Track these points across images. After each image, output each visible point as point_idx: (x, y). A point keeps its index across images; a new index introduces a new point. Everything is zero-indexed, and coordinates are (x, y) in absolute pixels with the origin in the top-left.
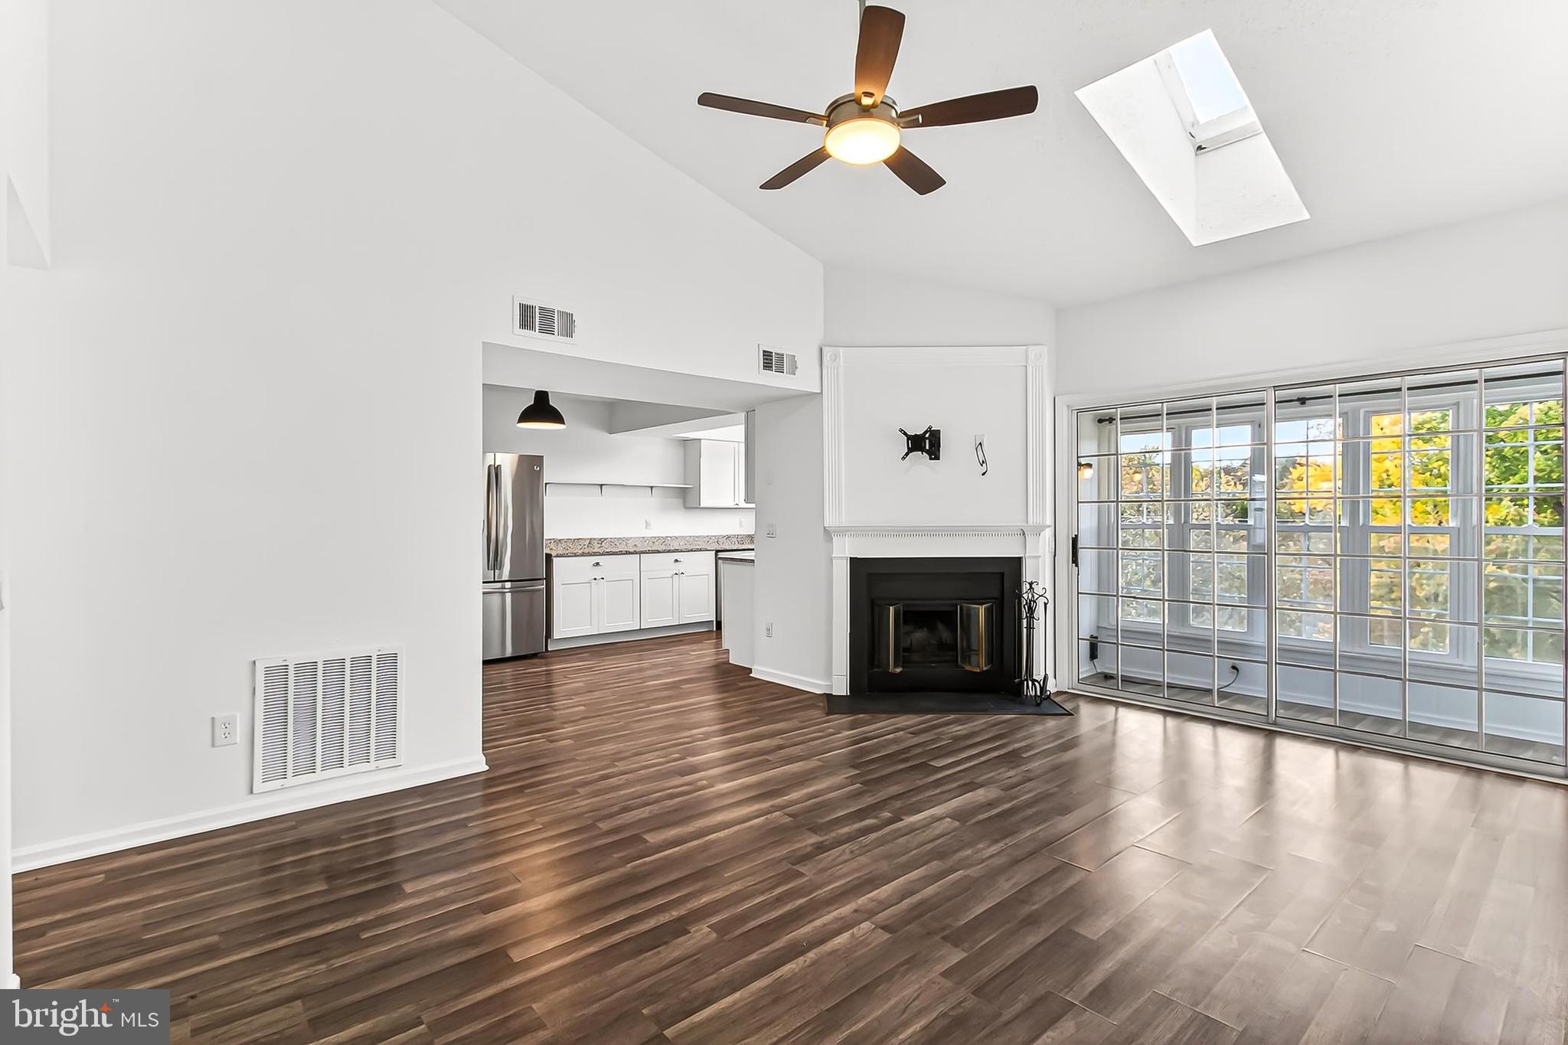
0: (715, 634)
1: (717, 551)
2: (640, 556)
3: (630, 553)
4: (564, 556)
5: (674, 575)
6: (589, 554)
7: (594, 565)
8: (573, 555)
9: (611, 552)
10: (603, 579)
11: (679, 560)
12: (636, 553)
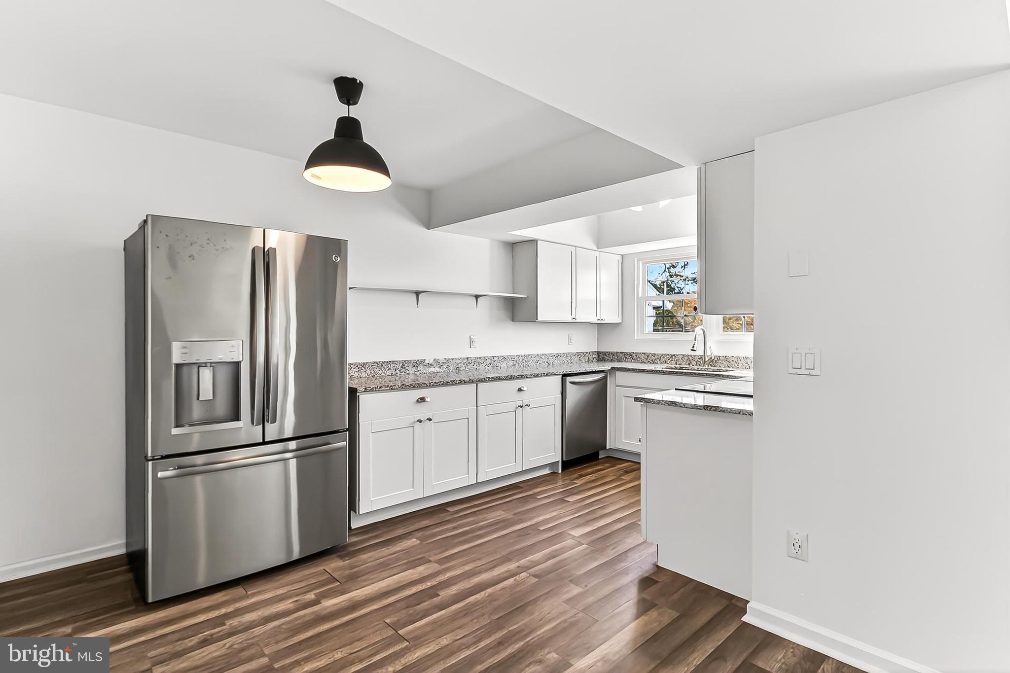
0: (560, 476)
1: (565, 376)
2: (477, 385)
3: (465, 382)
4: (376, 391)
5: (517, 408)
6: (412, 386)
7: (417, 401)
8: (389, 388)
9: (442, 383)
10: (430, 420)
11: (522, 388)
12: (473, 382)
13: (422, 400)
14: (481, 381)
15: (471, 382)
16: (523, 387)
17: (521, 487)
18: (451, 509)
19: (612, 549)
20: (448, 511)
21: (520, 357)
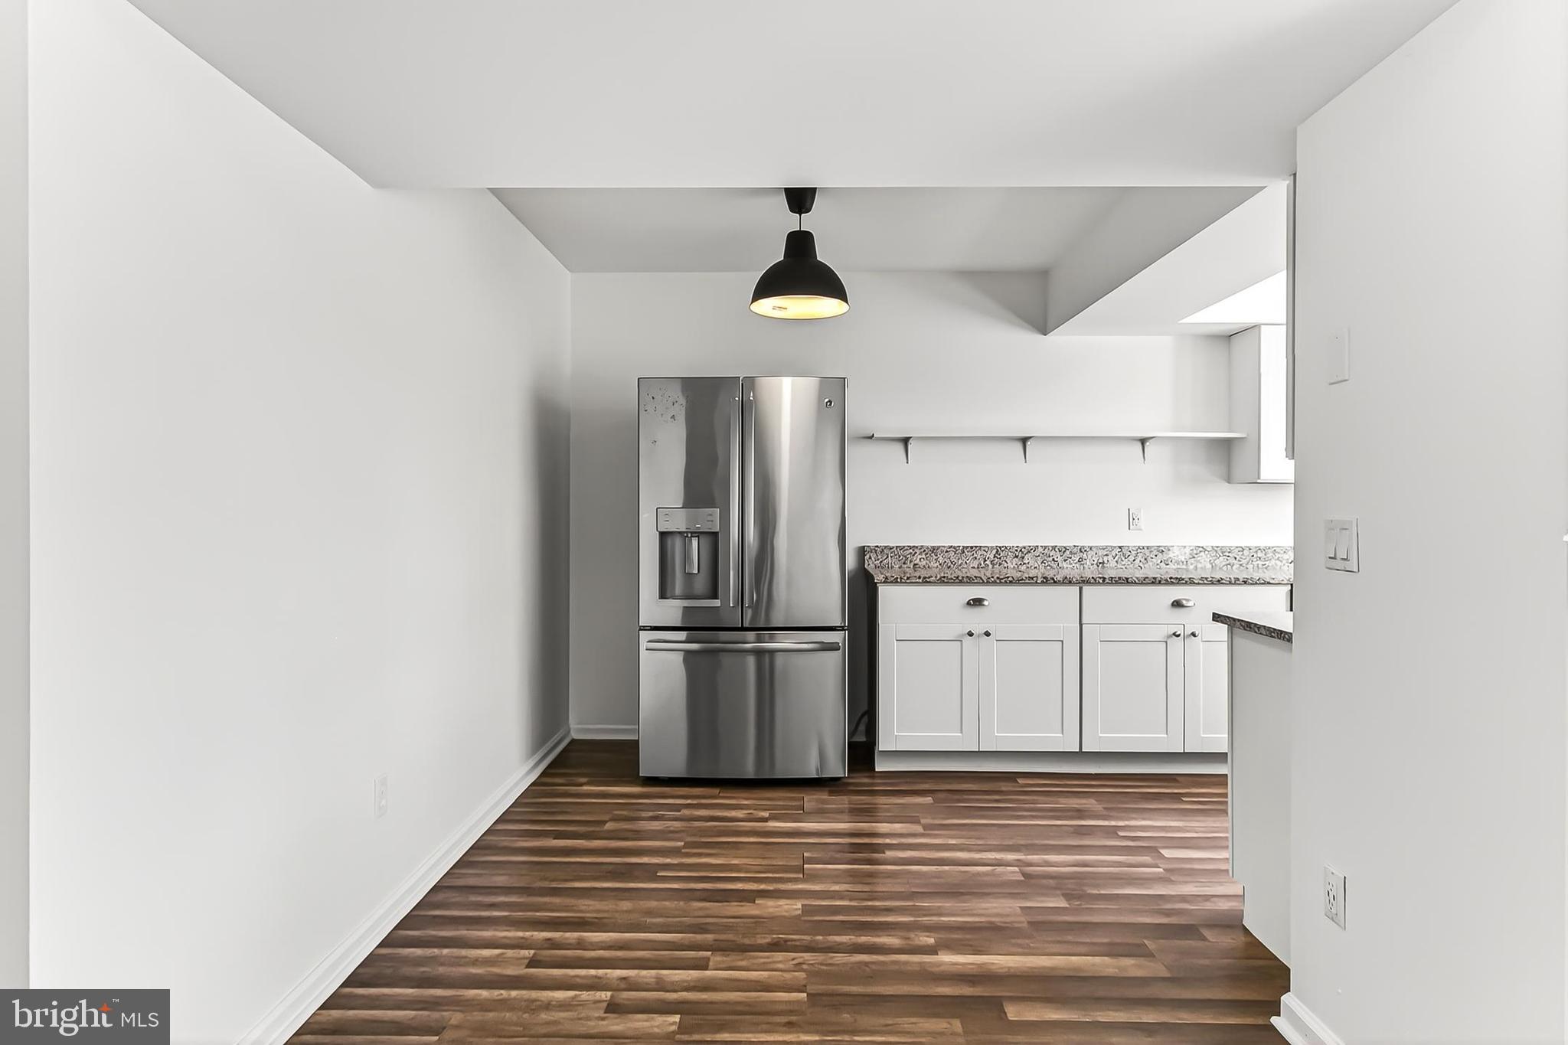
2: (1081, 589)
3: (1055, 582)
4: (901, 582)
5: (1169, 637)
6: (957, 581)
7: (968, 603)
8: (921, 581)
9: (1010, 579)
10: (987, 634)
11: (1184, 602)
12: (1070, 582)
13: (977, 602)
14: (1087, 582)
15: (1068, 582)
16: (1187, 600)
17: (1177, 781)
18: (1021, 781)
19: (1196, 887)
20: (1018, 782)
21: (1246, 552)
